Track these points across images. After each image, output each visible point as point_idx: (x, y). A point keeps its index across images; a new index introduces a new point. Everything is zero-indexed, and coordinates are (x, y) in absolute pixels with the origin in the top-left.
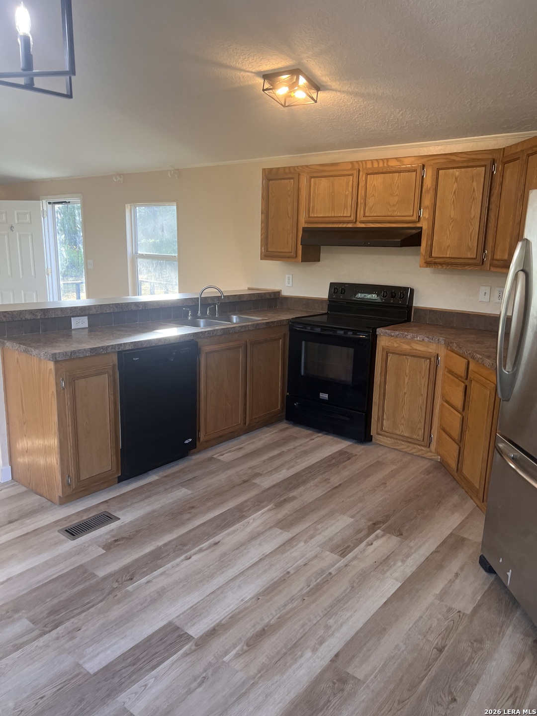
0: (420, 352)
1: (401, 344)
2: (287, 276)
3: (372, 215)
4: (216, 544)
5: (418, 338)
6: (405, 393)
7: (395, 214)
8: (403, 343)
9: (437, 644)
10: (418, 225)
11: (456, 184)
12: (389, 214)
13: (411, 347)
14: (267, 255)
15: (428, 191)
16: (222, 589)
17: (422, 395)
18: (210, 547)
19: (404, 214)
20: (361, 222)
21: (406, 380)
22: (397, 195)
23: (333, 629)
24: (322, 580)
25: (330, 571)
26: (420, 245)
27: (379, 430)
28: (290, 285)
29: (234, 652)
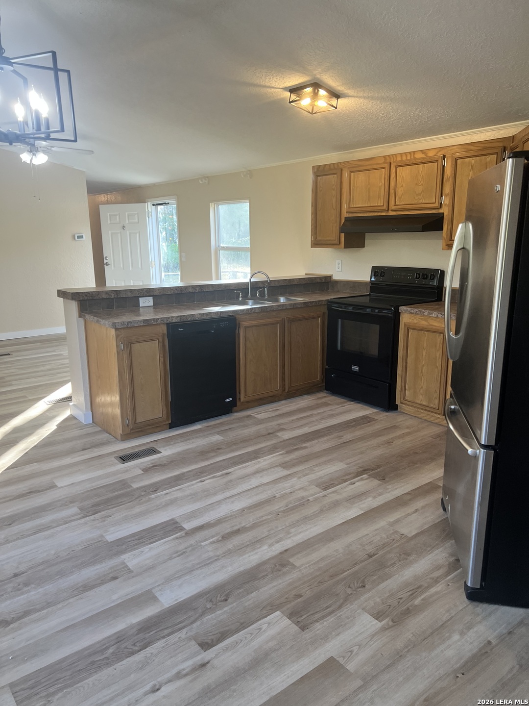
0: (434, 327)
1: (420, 320)
2: (337, 261)
3: (402, 203)
4: (227, 474)
5: (433, 315)
6: (423, 365)
7: (420, 202)
8: (421, 319)
9: (371, 552)
10: (441, 211)
11: (472, 172)
12: (416, 202)
13: (428, 323)
14: (316, 243)
15: (448, 179)
16: (219, 502)
17: (437, 367)
18: (222, 475)
19: (428, 202)
20: (393, 211)
21: (424, 353)
22: (422, 184)
23: (292, 534)
24: (300, 503)
25: (309, 499)
26: (442, 230)
27: (402, 399)
28: (340, 270)
29: (211, 540)
